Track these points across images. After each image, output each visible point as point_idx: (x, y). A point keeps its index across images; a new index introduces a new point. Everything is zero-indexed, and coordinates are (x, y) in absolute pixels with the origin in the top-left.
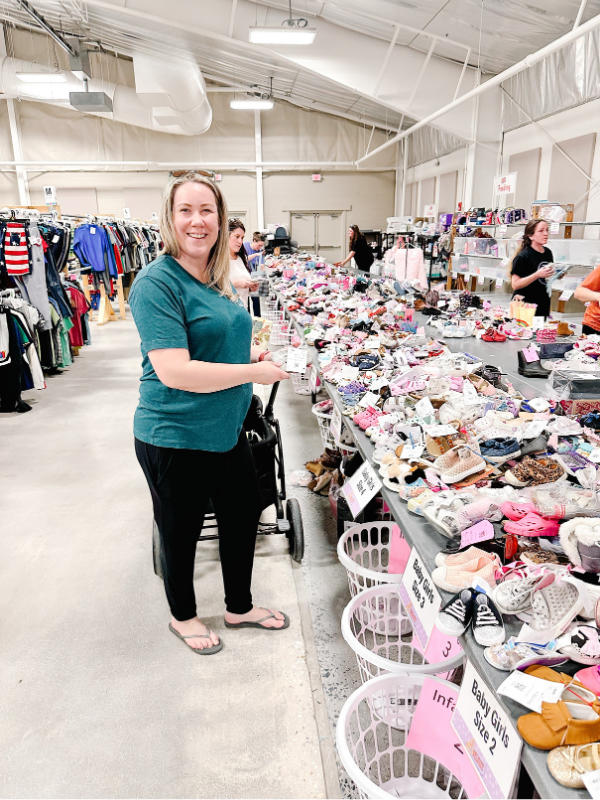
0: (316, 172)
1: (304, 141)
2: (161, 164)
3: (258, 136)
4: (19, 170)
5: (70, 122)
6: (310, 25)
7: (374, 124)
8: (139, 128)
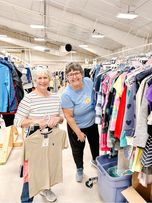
0: (81, 62)
1: (79, 57)
2: (55, 61)
3: (72, 56)
4: (30, 61)
5: (39, 53)
6: (88, 44)
7: (92, 55)
8: (51, 54)
